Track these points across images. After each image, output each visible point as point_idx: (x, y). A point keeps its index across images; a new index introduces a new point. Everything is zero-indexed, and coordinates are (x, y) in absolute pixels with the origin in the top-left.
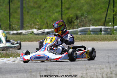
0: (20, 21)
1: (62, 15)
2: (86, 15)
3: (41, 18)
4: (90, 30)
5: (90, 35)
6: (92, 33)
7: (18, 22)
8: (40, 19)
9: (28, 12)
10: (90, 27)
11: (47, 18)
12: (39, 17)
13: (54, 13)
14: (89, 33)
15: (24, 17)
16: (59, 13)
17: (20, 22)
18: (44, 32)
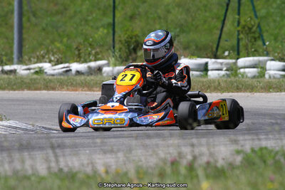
18: (68, 69)
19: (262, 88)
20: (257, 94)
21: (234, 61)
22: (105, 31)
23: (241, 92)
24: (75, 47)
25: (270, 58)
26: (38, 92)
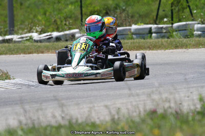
0: (7, 19)
1: (81, 7)
2: (124, 8)
3: (45, 14)
4: (131, 32)
5: (132, 41)
6: (134, 36)
7: (5, 21)
8: (44, 16)
9: (21, 4)
10: (131, 26)
11: (56, 13)
12: (42, 11)
13: (67, 5)
14: (130, 36)
15: (15, 13)
16: (77, 4)
17: (8, 22)
18: (50, 36)
19: (194, 45)
20: (191, 50)
21: (171, 25)
22: (73, 7)
23: (178, 49)
24: (53, 20)
25: (196, 22)
26: (31, 55)
